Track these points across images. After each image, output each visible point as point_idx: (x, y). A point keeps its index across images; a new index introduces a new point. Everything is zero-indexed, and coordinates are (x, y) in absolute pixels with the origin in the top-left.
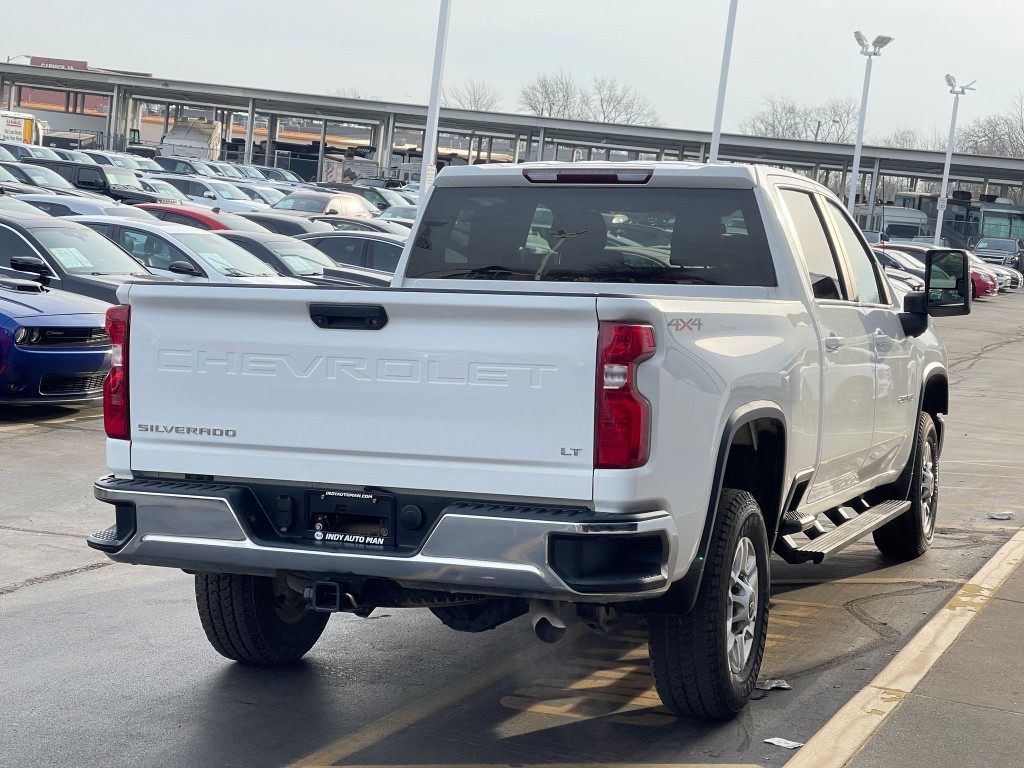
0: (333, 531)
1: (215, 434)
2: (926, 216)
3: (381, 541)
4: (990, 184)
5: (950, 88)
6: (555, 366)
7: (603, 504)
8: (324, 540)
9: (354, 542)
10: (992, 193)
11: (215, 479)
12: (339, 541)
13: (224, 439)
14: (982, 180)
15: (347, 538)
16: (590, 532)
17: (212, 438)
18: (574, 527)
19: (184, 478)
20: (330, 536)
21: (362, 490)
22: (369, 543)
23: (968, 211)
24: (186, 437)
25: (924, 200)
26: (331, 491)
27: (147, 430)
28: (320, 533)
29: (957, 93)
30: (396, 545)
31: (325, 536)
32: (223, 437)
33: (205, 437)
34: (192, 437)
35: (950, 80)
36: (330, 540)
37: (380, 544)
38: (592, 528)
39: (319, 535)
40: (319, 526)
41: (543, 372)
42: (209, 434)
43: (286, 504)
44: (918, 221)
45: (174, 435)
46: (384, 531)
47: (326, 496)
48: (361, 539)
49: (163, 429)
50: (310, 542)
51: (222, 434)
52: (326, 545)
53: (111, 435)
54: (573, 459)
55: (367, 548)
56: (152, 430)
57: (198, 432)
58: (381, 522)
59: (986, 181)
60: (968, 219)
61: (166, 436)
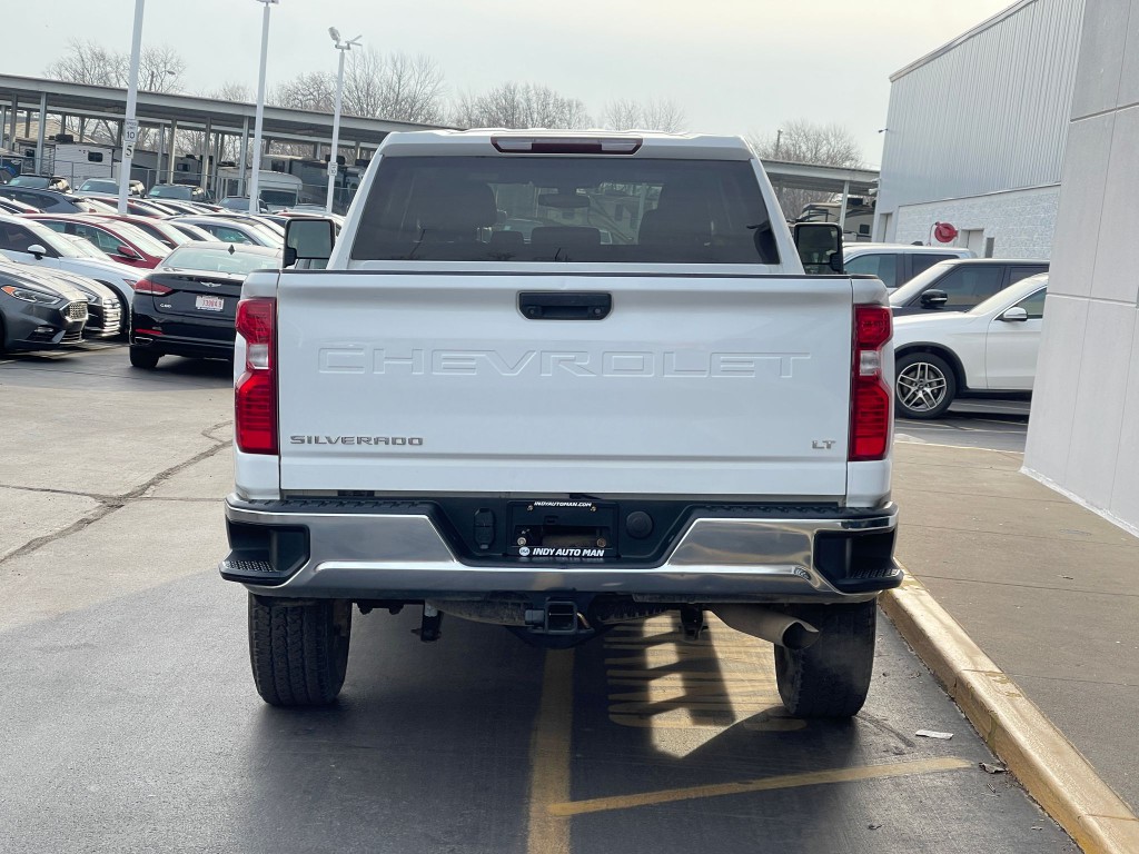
0: (540, 545)
1: (394, 443)
2: (300, 182)
3: (601, 553)
4: (362, 149)
5: (335, 43)
6: (807, 354)
7: (856, 498)
8: (530, 556)
9: (568, 556)
10: (364, 158)
11: (376, 495)
12: (549, 555)
13: (408, 448)
14: (353, 144)
15: (559, 552)
16: (850, 529)
17: (391, 448)
18: (834, 524)
19: (336, 495)
20: (537, 551)
21: (568, 497)
22: (586, 556)
23: (345, 176)
24: (356, 448)
25: (294, 164)
26: (540, 500)
27: (303, 441)
28: (526, 549)
29: (342, 48)
30: (618, 557)
31: (532, 550)
32: (409, 447)
33: (382, 447)
34: (364, 447)
35: (334, 34)
36: (538, 556)
37: (599, 557)
38: (853, 525)
39: (524, 551)
40: (522, 541)
41: (794, 360)
42: (387, 443)
43: (487, 519)
44: (295, 187)
45: (340, 447)
46: (601, 542)
47: (534, 507)
48: (577, 552)
49: (326, 441)
50: (513, 559)
51: (404, 443)
52: (532, 561)
53: (246, 449)
54: (826, 453)
55: (583, 561)
56: (310, 442)
57: (372, 442)
58: (598, 531)
59: (358, 144)
60: (345, 185)
61: (329, 448)
